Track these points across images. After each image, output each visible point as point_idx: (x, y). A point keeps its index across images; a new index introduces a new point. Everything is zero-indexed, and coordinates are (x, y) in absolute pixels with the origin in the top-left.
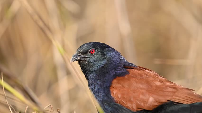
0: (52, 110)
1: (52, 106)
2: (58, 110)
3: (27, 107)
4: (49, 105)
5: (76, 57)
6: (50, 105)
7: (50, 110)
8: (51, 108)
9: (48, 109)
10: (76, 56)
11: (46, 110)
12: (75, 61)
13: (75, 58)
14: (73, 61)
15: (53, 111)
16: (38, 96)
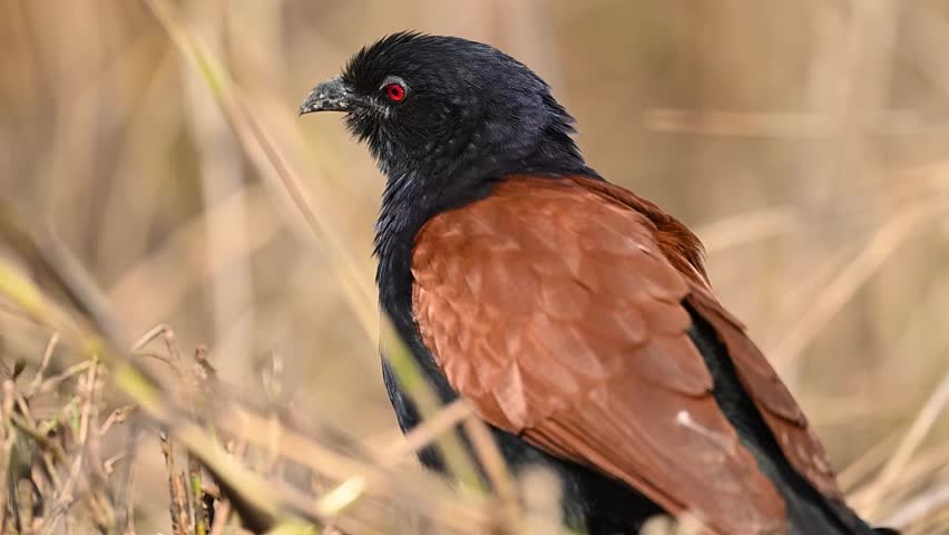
0: (170, 352)
1: (170, 334)
2: (198, 352)
3: (54, 340)
4: (158, 329)
5: (327, 93)
6: (164, 331)
7: (162, 351)
8: (168, 343)
9: (151, 348)
10: (332, 91)
11: (141, 352)
12: (320, 110)
13: (322, 96)
14: (314, 110)
15: (175, 357)
16: (106, 285)
